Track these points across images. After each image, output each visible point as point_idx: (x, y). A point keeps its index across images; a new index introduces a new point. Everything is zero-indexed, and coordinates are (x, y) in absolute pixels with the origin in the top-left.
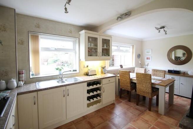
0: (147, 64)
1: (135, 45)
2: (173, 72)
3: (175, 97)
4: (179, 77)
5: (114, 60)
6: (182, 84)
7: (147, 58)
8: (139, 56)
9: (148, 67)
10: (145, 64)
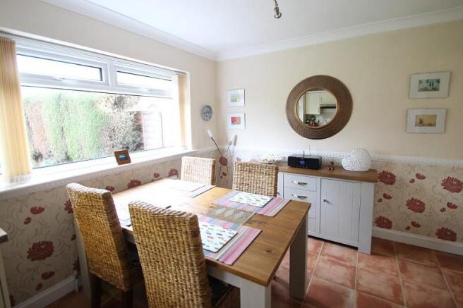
0: (231, 139)
1: (188, 73)
2: (302, 162)
3: (310, 245)
4: (319, 178)
5: (143, 128)
6: (328, 202)
7: (234, 120)
8: (207, 113)
9: (237, 148)
10: (227, 140)
